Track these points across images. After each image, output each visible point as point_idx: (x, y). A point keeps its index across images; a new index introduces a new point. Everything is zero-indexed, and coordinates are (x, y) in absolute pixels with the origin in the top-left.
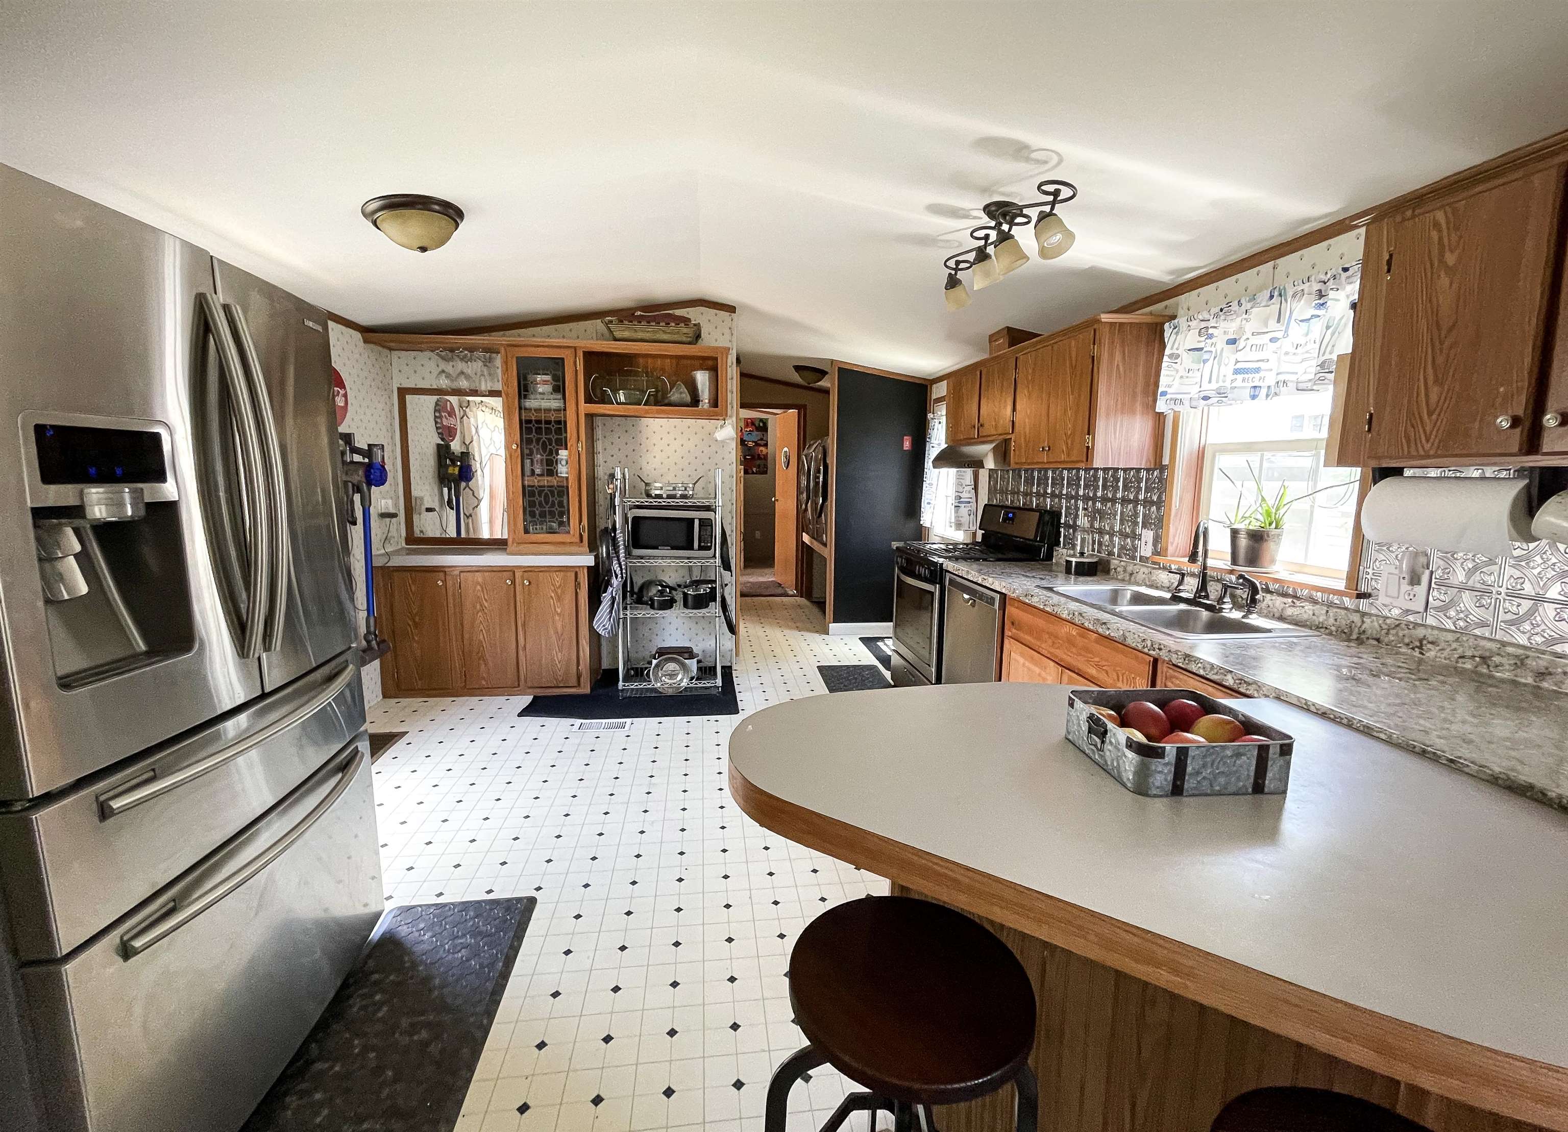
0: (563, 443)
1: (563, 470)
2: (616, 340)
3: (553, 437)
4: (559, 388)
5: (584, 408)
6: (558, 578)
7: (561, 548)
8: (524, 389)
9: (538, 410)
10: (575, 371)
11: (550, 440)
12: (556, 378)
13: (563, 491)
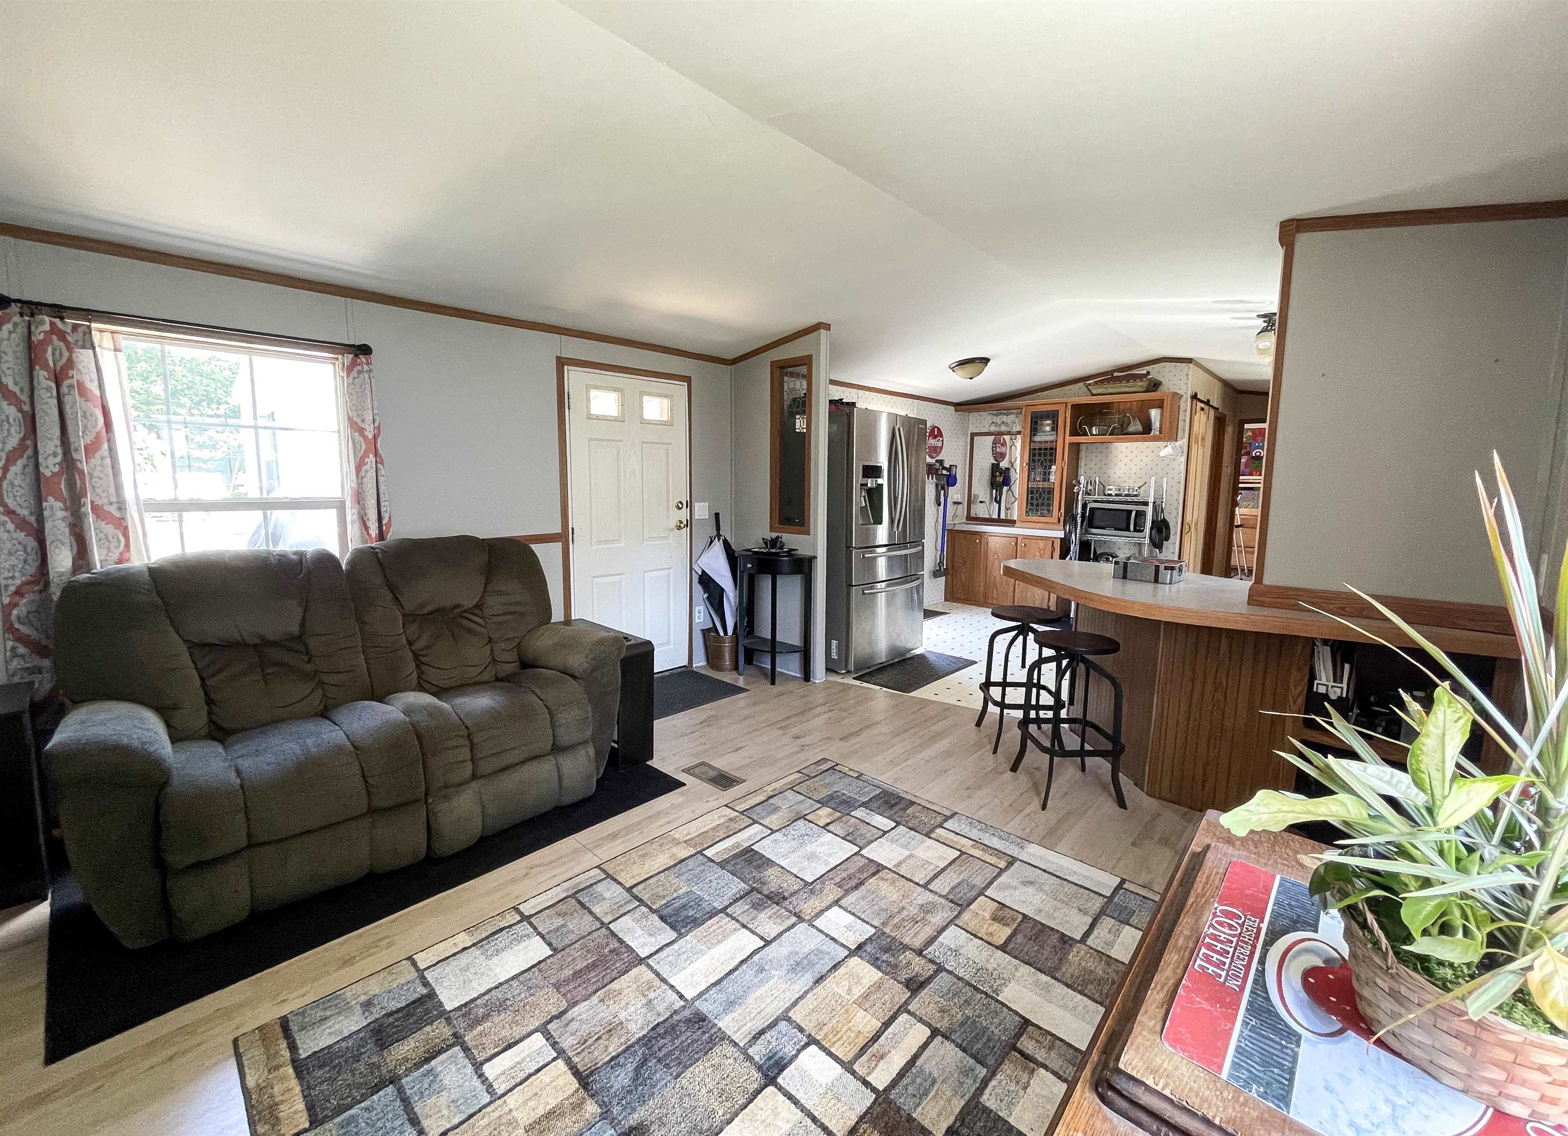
0: (1053, 461)
1: (1052, 478)
2: (1093, 395)
3: (1048, 457)
4: (1055, 428)
5: (1069, 439)
6: (1041, 544)
7: (1047, 526)
8: (1034, 431)
9: (1040, 442)
10: (1065, 418)
11: (1046, 460)
12: (1053, 423)
13: (1050, 491)
